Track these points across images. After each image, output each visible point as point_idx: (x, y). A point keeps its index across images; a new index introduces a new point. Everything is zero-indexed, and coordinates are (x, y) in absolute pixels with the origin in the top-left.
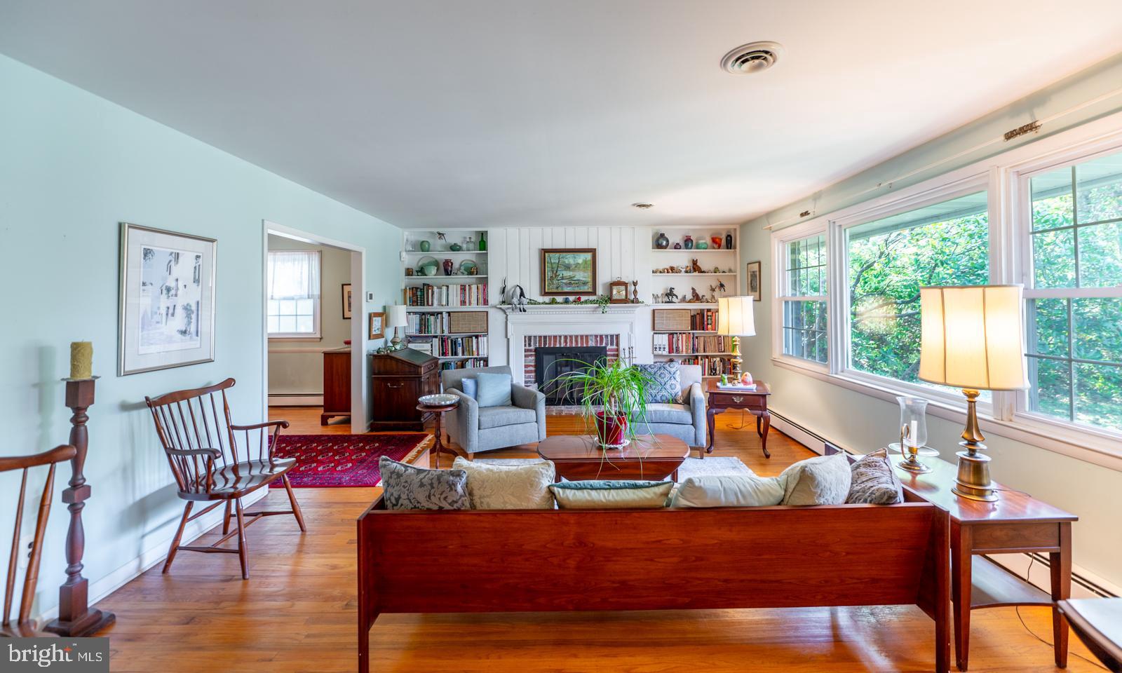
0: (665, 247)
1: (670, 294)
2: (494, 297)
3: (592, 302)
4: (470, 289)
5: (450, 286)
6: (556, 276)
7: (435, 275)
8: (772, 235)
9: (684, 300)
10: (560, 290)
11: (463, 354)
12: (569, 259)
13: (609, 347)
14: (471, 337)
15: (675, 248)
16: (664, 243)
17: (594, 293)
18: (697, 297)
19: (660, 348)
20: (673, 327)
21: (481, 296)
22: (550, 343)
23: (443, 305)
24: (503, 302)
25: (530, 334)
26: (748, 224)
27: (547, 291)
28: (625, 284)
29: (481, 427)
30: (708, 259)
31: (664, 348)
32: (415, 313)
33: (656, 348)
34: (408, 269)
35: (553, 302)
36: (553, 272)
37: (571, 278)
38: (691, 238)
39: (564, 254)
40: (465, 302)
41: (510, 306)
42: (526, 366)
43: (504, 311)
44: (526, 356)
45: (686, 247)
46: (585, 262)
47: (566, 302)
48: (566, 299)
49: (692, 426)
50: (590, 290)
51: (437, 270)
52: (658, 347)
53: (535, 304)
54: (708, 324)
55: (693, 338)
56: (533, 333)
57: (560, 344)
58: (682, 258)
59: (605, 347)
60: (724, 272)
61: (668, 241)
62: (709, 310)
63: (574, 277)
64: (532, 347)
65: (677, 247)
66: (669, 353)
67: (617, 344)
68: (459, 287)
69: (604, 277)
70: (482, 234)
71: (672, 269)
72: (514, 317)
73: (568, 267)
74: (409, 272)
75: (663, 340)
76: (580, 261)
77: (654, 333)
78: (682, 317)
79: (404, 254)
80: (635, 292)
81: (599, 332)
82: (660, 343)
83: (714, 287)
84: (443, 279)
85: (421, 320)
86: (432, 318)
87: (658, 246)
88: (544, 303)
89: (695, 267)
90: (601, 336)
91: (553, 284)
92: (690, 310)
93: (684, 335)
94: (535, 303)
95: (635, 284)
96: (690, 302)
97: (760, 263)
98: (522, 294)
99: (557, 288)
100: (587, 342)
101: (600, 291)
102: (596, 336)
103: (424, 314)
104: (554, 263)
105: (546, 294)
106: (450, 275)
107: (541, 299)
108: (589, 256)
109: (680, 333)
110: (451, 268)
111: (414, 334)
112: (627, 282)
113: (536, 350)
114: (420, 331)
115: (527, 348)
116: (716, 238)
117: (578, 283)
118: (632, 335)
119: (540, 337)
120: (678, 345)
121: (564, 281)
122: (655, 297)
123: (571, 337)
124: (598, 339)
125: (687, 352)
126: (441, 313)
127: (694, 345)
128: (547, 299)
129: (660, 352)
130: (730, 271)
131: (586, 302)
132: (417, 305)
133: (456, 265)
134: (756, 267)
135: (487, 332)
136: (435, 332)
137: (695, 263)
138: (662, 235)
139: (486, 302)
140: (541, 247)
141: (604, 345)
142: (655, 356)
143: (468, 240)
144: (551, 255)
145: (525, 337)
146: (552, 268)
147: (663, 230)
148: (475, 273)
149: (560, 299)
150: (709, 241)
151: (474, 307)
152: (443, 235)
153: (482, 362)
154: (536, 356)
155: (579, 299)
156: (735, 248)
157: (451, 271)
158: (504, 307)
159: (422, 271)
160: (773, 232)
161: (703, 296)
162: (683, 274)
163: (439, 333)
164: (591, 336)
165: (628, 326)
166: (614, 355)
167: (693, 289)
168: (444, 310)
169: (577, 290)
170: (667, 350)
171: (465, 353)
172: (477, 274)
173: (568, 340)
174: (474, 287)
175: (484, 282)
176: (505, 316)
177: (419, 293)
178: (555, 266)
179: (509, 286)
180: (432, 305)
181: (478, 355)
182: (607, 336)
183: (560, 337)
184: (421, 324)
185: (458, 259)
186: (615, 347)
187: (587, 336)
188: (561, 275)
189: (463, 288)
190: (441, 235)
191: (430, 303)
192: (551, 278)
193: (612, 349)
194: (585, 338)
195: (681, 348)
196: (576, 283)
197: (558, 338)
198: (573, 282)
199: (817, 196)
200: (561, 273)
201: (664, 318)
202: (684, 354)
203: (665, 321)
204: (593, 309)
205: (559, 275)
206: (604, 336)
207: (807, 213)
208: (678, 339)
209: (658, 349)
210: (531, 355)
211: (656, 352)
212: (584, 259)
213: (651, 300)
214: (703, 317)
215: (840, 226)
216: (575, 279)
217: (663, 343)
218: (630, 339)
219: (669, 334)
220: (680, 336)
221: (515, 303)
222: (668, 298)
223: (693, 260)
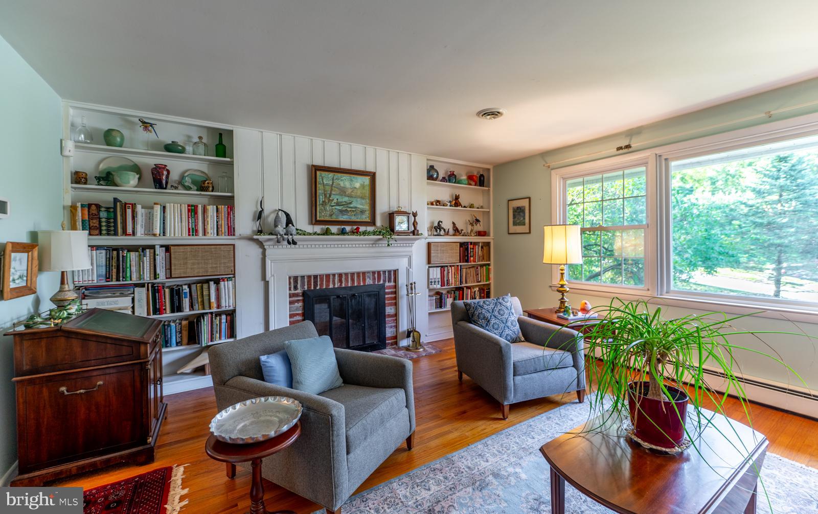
0: (436, 179)
1: (438, 227)
2: (244, 223)
3: (374, 233)
4: (205, 210)
5: (168, 205)
6: (329, 200)
7: (136, 187)
8: (553, 172)
10: (334, 218)
11: (192, 307)
12: (345, 181)
13: (386, 284)
14: (207, 281)
15: (442, 181)
16: (435, 175)
17: (373, 223)
19: (435, 282)
20: (445, 260)
21: (223, 223)
22: (321, 284)
23: (155, 235)
24: (260, 232)
25: (296, 275)
27: (318, 219)
30: (468, 194)
31: (438, 282)
32: (98, 248)
33: (431, 282)
34: (77, 173)
35: (327, 232)
36: (326, 195)
37: (346, 204)
38: (455, 173)
39: (339, 175)
40: (197, 231)
41: (274, 237)
42: (291, 316)
43: (260, 244)
44: (291, 303)
45: (450, 181)
46: (363, 186)
47: (343, 232)
48: (343, 229)
49: (573, 369)
50: (368, 220)
51: (139, 179)
52: (433, 280)
53: (305, 235)
54: (471, 256)
55: (460, 270)
56: (299, 273)
57: (334, 284)
58: (447, 192)
59: (383, 285)
60: (478, 208)
61: (438, 174)
62: (471, 243)
63: (350, 203)
64: (299, 291)
65: (444, 179)
66: (442, 286)
67: (395, 281)
68: (185, 209)
69: (382, 207)
70: (221, 135)
71: (439, 202)
72: (273, 252)
73: (343, 192)
74: (78, 178)
75: (436, 273)
76: (357, 185)
77: (429, 267)
78: (453, 249)
79: (70, 145)
80: (415, 224)
81: (377, 269)
82: (435, 277)
83: (471, 222)
84: (150, 194)
85: (109, 260)
86: (133, 256)
87: (431, 177)
88: (315, 234)
90: (379, 272)
91: (325, 210)
92: (456, 242)
93: (453, 268)
94: (304, 233)
95: (415, 215)
97: (529, 198)
98: (289, 221)
99: (331, 215)
100: (364, 280)
101: (379, 223)
102: (374, 273)
103: (117, 249)
104: (327, 185)
105: (317, 222)
106: (166, 188)
107: (309, 229)
108: (366, 180)
109: (450, 266)
110: (167, 177)
111: (95, 283)
112: (407, 211)
113: (304, 294)
114: (108, 278)
115: (293, 292)
116: (472, 175)
117: (355, 210)
118: (410, 270)
119: (309, 277)
120: (448, 278)
121: (338, 207)
122: (429, 229)
123: (346, 275)
124: (376, 275)
125: (455, 284)
126: (152, 247)
127: (460, 277)
128: (318, 229)
129: (435, 287)
131: (364, 233)
132: (100, 234)
133: (174, 176)
134: (524, 203)
135: (234, 274)
136: (140, 277)
137: (457, 198)
138: (432, 167)
139: (231, 231)
140: (310, 163)
141: (381, 282)
142: (430, 290)
143: (196, 140)
144: (324, 174)
145: (290, 278)
146: (325, 191)
147: (432, 161)
148: (211, 189)
149: (334, 229)
151: (211, 238)
152: (151, 125)
153: (224, 317)
154: (304, 301)
155: (358, 229)
156: (489, 186)
157: (167, 183)
158: (262, 237)
159: (107, 178)
160: (552, 169)
161: (462, 230)
162: (448, 207)
163: (147, 277)
164: (369, 272)
165: (406, 260)
166: (391, 293)
167: (453, 223)
168: (157, 242)
169: (354, 219)
170: (440, 283)
171: (196, 307)
172: (212, 191)
173: (343, 279)
174: (211, 209)
175: (229, 202)
176: (261, 250)
177: (103, 214)
178: (328, 188)
179: (268, 208)
180: (134, 234)
181: (219, 306)
182: (384, 272)
183: (334, 275)
184: (108, 266)
185: (177, 166)
186: (392, 284)
187: (364, 273)
188: (335, 201)
189: (192, 210)
190: (147, 125)
191: (129, 230)
192: (324, 204)
193: (390, 286)
194: (363, 276)
195: (451, 281)
196: (353, 211)
197: (331, 277)
198: (349, 209)
199: (633, 132)
200: (335, 198)
201: (439, 251)
202: (453, 286)
203: (439, 255)
204: (372, 242)
205: (333, 200)
206: (382, 273)
207: (628, 147)
208: (448, 273)
209: (433, 283)
210: (298, 301)
211: (431, 287)
212: (362, 183)
213: (426, 233)
214: (467, 249)
215: (666, 159)
216: (352, 206)
217: (438, 277)
218: (408, 274)
219: (442, 267)
220: (450, 271)
221: (282, 233)
222: (436, 231)
223: (456, 195)
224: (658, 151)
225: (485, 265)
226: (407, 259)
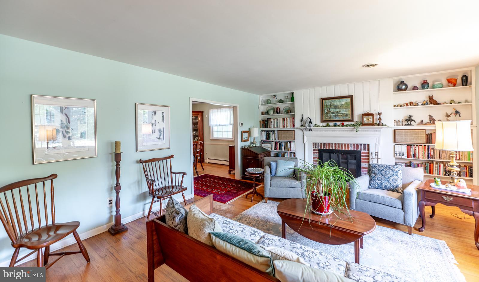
0: (405, 90)
1: (409, 119)
2: (298, 123)
3: (351, 125)
4: (287, 120)
5: (278, 119)
6: (329, 112)
7: (273, 114)
9: (422, 123)
10: (332, 119)
11: (284, 150)
12: (337, 102)
13: (363, 151)
14: (288, 142)
15: (413, 89)
16: (404, 87)
17: (352, 120)
19: (400, 154)
20: (410, 141)
21: (291, 123)
22: (326, 147)
23: (275, 128)
24: (302, 126)
25: (315, 142)
27: (324, 120)
28: (372, 115)
29: (271, 186)
30: (443, 94)
31: (403, 154)
32: (265, 131)
33: (396, 154)
34: (262, 112)
35: (328, 125)
36: (327, 110)
37: (338, 112)
38: (428, 82)
39: (334, 100)
40: (285, 126)
41: (305, 128)
42: (314, 158)
43: (302, 130)
44: (314, 153)
45: (423, 88)
46: (346, 103)
47: (335, 125)
48: (335, 124)
49: (402, 211)
50: (350, 119)
51: (274, 112)
52: (398, 153)
53: (318, 127)
55: (428, 149)
56: (317, 142)
57: (332, 148)
58: (421, 96)
59: (360, 151)
60: (459, 103)
61: (406, 85)
63: (340, 112)
64: (317, 149)
65: (415, 88)
66: (408, 157)
67: (368, 150)
68: (282, 119)
69: (358, 111)
70: (292, 94)
71: (411, 104)
72: (307, 133)
73: (336, 107)
74: (263, 114)
75: (404, 149)
76: (343, 103)
77: (395, 144)
78: (418, 134)
79: (260, 106)
80: (380, 119)
81: (356, 143)
82: (400, 151)
84: (276, 115)
85: (267, 134)
86: (271, 133)
87: (399, 89)
88: (323, 126)
89: (432, 101)
90: (357, 145)
91: (328, 116)
92: (426, 130)
95: (380, 114)
96: (426, 124)
98: (310, 122)
99: (330, 118)
100: (348, 147)
101: (356, 119)
102: (354, 145)
103: (268, 131)
104: (328, 105)
105: (324, 121)
106: (279, 114)
107: (321, 124)
108: (349, 100)
109: (417, 145)
110: (279, 111)
111: (264, 140)
112: (373, 113)
113: (319, 150)
114: (267, 139)
115: (314, 149)
116: (451, 79)
117: (343, 115)
118: (378, 145)
119: (321, 144)
120: (415, 153)
121: (333, 114)
122: (397, 122)
123: (339, 144)
124: (356, 146)
125: (423, 158)
126: (275, 131)
127: (429, 153)
128: (324, 124)
129: (400, 157)
130: (466, 102)
131: (346, 126)
132: (265, 128)
133: (282, 109)
135: (295, 140)
136: (272, 139)
137: (431, 98)
138: (402, 83)
139: (294, 126)
140: (321, 97)
141: (359, 150)
142: (396, 158)
143: (287, 97)
144: (326, 101)
145: (313, 143)
146: (327, 108)
147: (403, 78)
148: (289, 112)
149: (331, 124)
150: (445, 82)
151: (288, 128)
152: (276, 96)
153: (293, 154)
154: (319, 153)
155: (343, 124)
156: (470, 85)
157: (279, 112)
158: (302, 128)
159: (267, 113)
161: (439, 120)
162: (420, 106)
163: (274, 140)
164: (351, 144)
165: (375, 140)
166: (366, 156)
167: (430, 116)
168: (276, 129)
169: (342, 119)
170: (406, 155)
171: (286, 149)
172: (290, 113)
173: (337, 146)
174: (288, 119)
175: (293, 117)
176: (303, 133)
177: (266, 122)
178: (328, 106)
179: (305, 118)
180: (271, 127)
181: (291, 150)
182: (361, 145)
183: (332, 144)
184: (267, 136)
185: (282, 106)
186: (366, 151)
187: (348, 144)
188: (332, 111)
189: (284, 120)
190: (275, 96)
191: (270, 127)
192: (327, 113)
193: (364, 152)
194: (347, 146)
195: (417, 155)
196: (341, 115)
197: (331, 145)
198: (339, 115)
200: (332, 110)
201: (403, 135)
203: (404, 137)
204: (351, 130)
205: (331, 111)
206: (359, 145)
208: (414, 149)
209: (398, 155)
210: (316, 153)
211: (396, 156)
212: (346, 101)
216: (340, 113)
217: (403, 151)
218: (377, 147)
219: (408, 145)
220: (417, 148)
221: (307, 126)
222: (408, 122)
223: (429, 96)
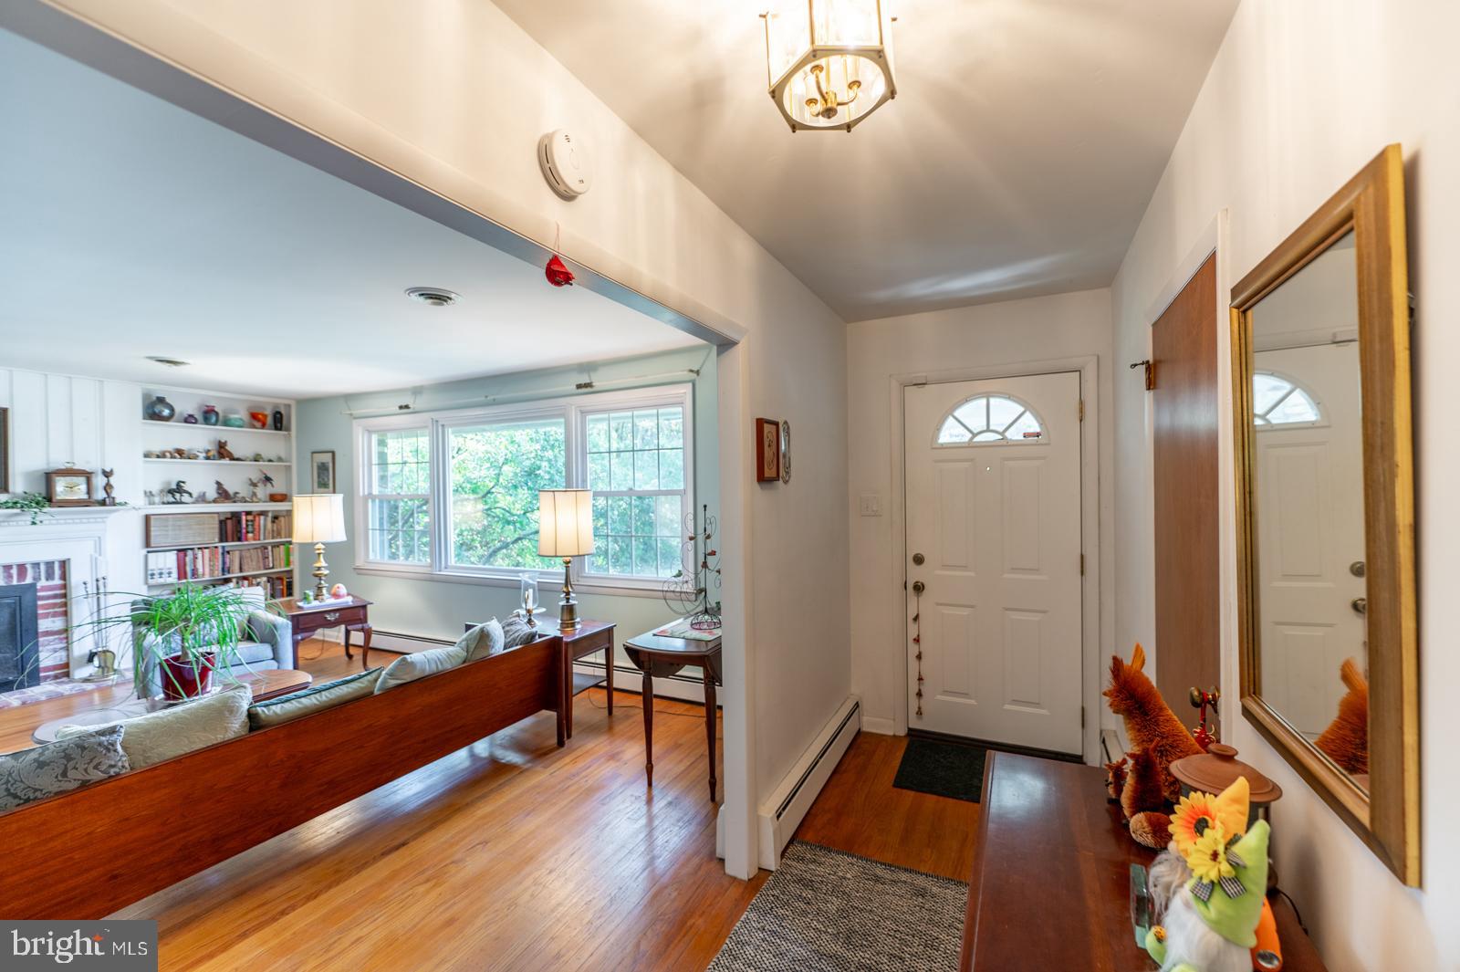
0: (168, 419)
1: (176, 491)
8: (355, 422)
9: (202, 499)
13: (42, 583)
15: (186, 421)
16: (166, 412)
17: (4, 488)
18: (223, 495)
19: (161, 574)
20: (184, 540)
26: (309, 403)
28: (88, 476)
30: (243, 441)
31: (170, 573)
33: (153, 575)
38: (216, 409)
45: (206, 420)
52: (155, 573)
54: (248, 532)
55: (223, 554)
58: (199, 438)
59: (32, 586)
60: (270, 461)
61: (172, 409)
62: (248, 513)
65: (190, 419)
66: (179, 578)
67: (65, 578)
69: (29, 461)
71: (181, 453)
75: (170, 560)
77: (148, 552)
78: (204, 524)
80: (108, 487)
81: (15, 560)
82: (160, 567)
83: (255, 481)
87: (155, 416)
89: (222, 451)
90: (21, 567)
92: (218, 513)
93: (207, 551)
95: (107, 474)
96: (215, 501)
97: (333, 453)
102: (7, 568)
109: (199, 548)
112: (88, 470)
116: (257, 414)
118: (99, 558)
120: (195, 566)
122: (149, 494)
124: (14, 571)
125: (211, 574)
127: (224, 563)
129: (161, 581)
130: (280, 459)
134: (327, 458)
137: (221, 446)
138: (161, 400)
141: (28, 581)
142: (150, 587)
147: (159, 391)
150: (242, 415)
156: (288, 429)
160: (355, 418)
161: (236, 494)
162: (201, 461)
165: (91, 545)
166: (55, 597)
167: (218, 483)
170: (175, 575)
182: (35, 566)
186: (57, 582)
193: (49, 587)
195: (200, 571)
199: (417, 391)
201: (170, 528)
202: (207, 577)
203: (170, 533)
206: (28, 566)
207: (407, 407)
208: (195, 558)
209: (156, 576)
211: (151, 582)
213: (140, 501)
214: (239, 522)
215: (443, 426)
217: (168, 566)
218: (94, 563)
219: (179, 551)
220: (199, 554)
222: (173, 496)
223: (220, 442)
224: (435, 415)
225: (283, 544)
226: (92, 543)
